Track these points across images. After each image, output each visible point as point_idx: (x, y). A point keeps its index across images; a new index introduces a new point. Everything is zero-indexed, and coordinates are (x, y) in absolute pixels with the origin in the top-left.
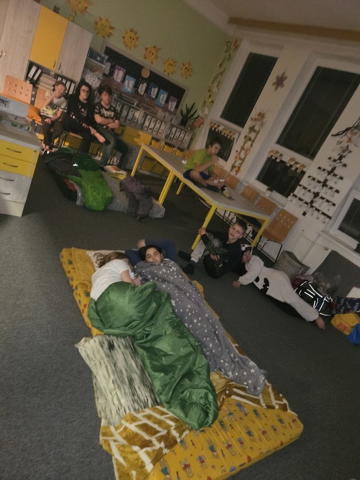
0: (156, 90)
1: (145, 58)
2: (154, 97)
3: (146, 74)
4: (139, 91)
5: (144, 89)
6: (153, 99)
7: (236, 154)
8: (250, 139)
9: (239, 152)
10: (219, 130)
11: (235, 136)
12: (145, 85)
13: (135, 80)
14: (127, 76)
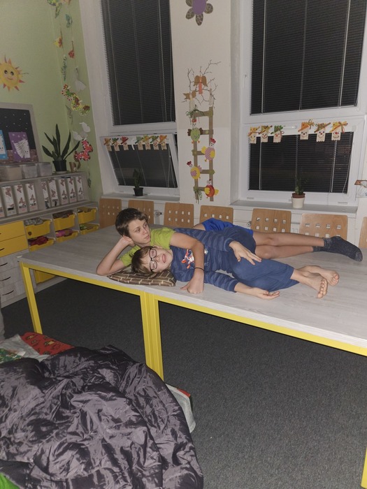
7: (189, 169)
8: (202, 132)
9: (193, 163)
10: (130, 146)
11: (166, 141)
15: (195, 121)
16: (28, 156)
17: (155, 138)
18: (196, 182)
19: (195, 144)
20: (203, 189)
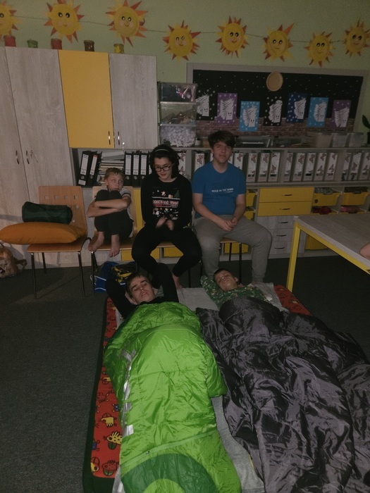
0: (303, 102)
1: (268, 56)
2: (301, 117)
3: (275, 84)
4: (271, 118)
5: (279, 112)
6: (300, 121)
12: (279, 104)
13: (258, 103)
14: (243, 103)
16: (344, 125)
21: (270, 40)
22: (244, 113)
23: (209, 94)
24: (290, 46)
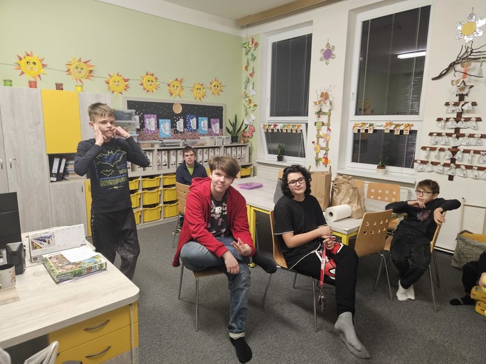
0: (195, 119)
1: (172, 94)
2: (195, 128)
3: (178, 110)
4: (178, 129)
5: (182, 126)
6: (194, 130)
7: (313, 146)
8: (323, 124)
9: (316, 142)
10: (278, 130)
11: (301, 128)
12: (181, 121)
13: (169, 120)
14: (160, 120)
15: (319, 117)
16: (218, 132)
17: (293, 126)
18: (317, 154)
19: (318, 130)
20: (320, 159)
21: (171, 86)
22: (161, 126)
23: (139, 114)
24: (183, 89)
